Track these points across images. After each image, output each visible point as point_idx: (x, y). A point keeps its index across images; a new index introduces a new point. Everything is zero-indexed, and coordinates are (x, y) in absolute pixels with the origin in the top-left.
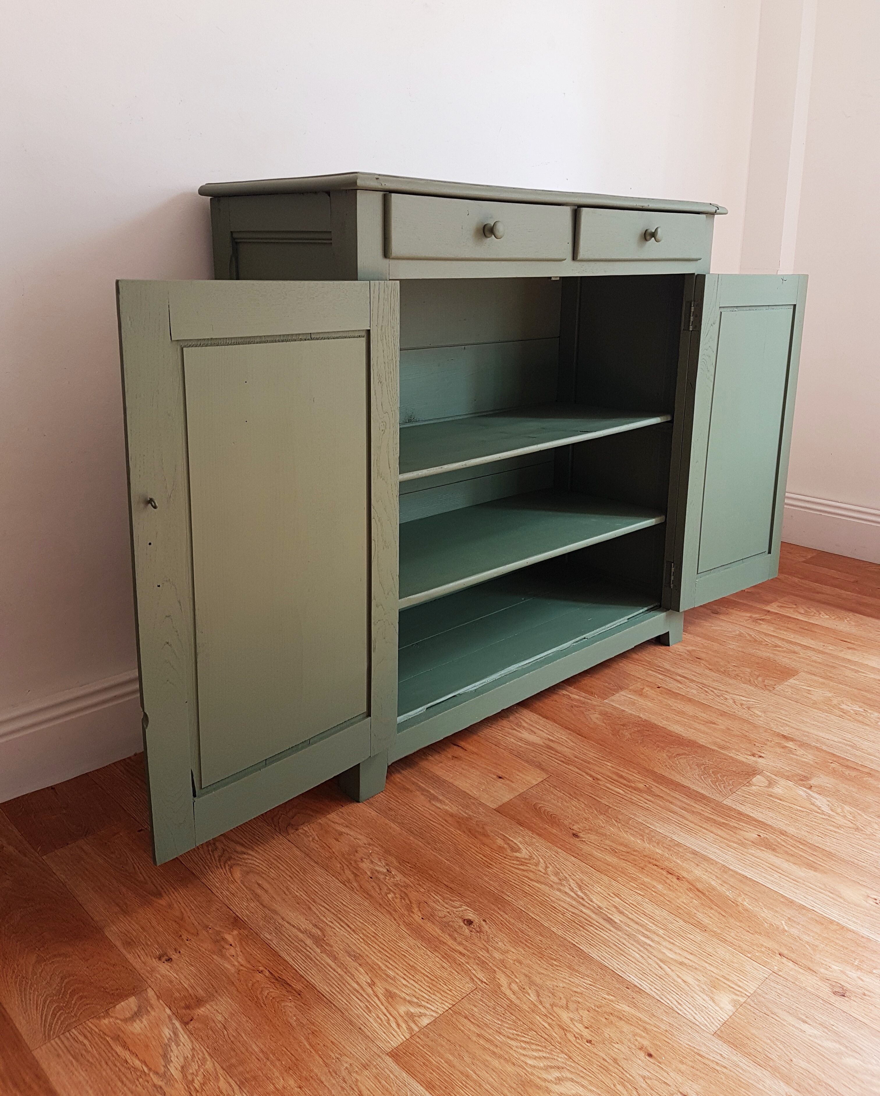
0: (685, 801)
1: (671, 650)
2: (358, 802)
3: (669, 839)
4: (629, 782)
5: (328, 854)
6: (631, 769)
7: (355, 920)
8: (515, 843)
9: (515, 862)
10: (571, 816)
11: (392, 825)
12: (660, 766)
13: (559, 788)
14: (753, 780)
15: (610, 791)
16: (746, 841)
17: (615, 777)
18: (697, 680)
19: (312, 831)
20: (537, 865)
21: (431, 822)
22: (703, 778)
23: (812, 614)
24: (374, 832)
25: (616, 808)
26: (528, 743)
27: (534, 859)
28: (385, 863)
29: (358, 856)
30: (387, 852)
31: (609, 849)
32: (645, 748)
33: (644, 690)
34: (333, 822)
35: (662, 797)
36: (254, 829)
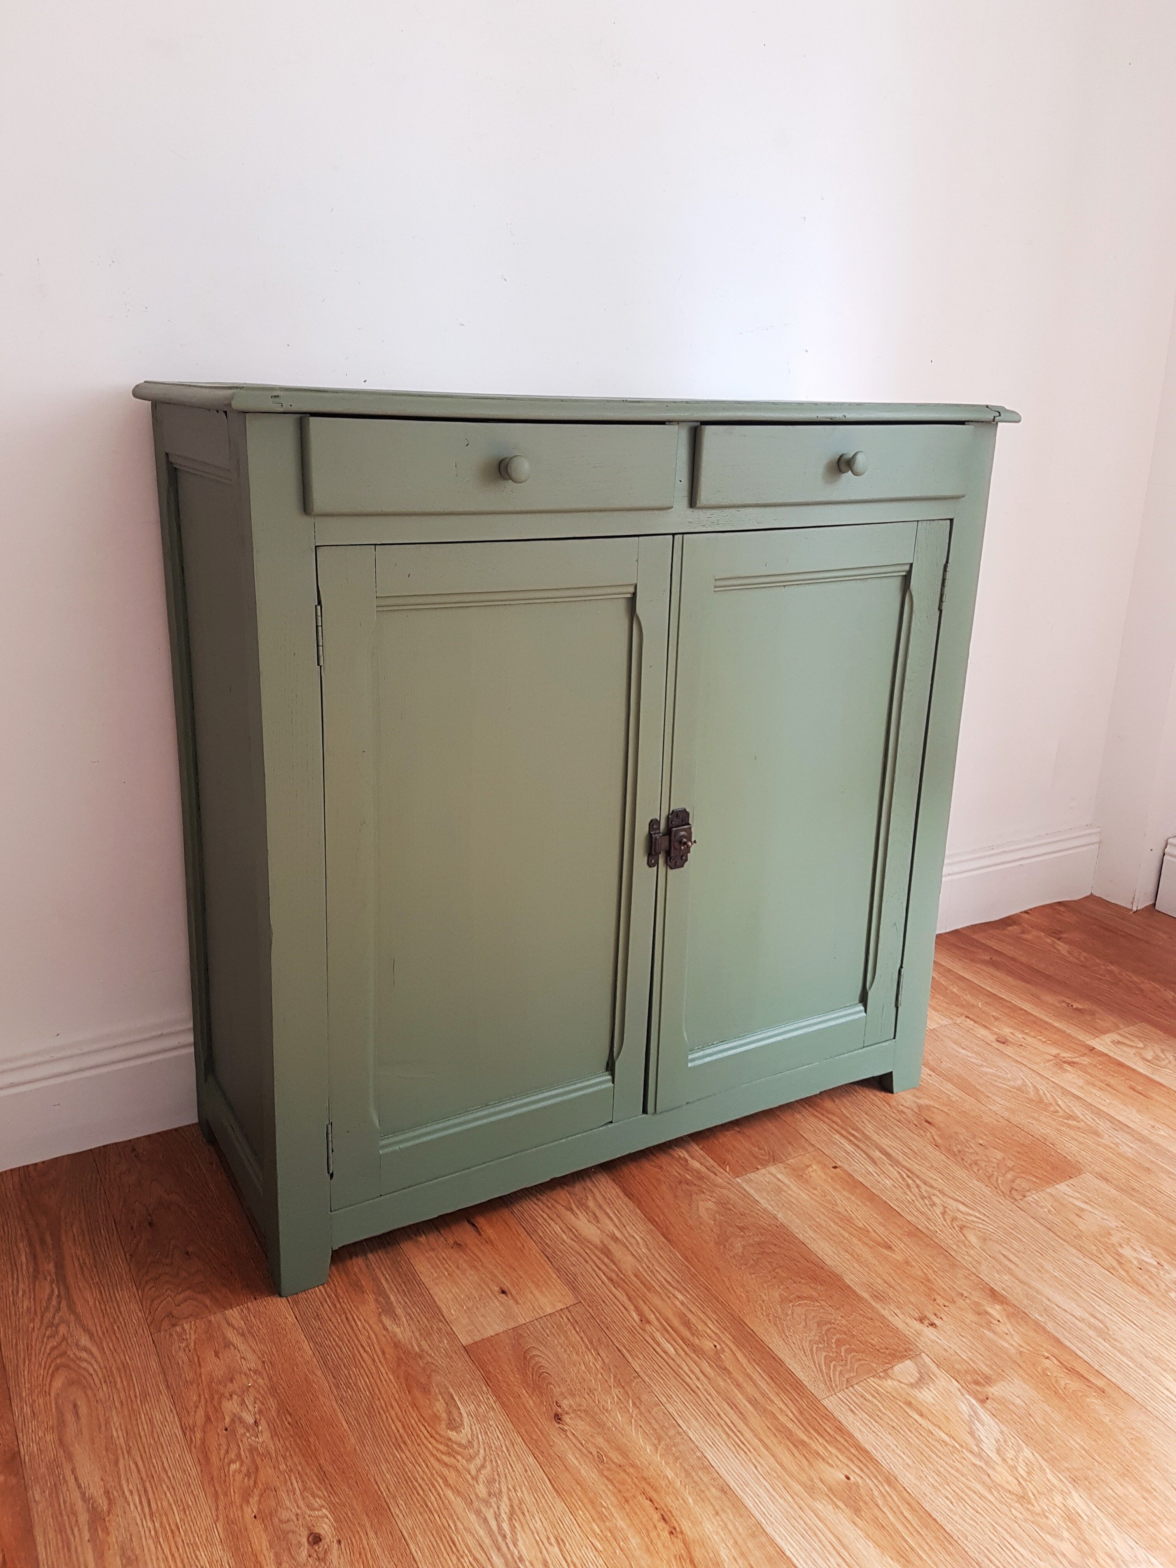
0: (763, 1385)
1: (894, 1103)
2: (281, 1296)
3: (699, 1454)
4: (693, 1335)
5: (190, 1376)
6: (709, 1312)
7: (163, 1497)
8: (461, 1414)
9: (441, 1447)
10: (572, 1380)
11: (305, 1346)
12: (759, 1314)
13: (580, 1328)
14: (896, 1368)
15: (655, 1346)
16: (821, 1485)
17: (676, 1323)
18: (904, 1163)
19: (192, 1332)
20: (470, 1459)
21: (362, 1351)
22: (814, 1349)
23: (1164, 1063)
24: (274, 1351)
25: (647, 1379)
26: (578, 1238)
27: (473, 1447)
28: (259, 1407)
29: (231, 1387)
30: (273, 1390)
31: (595, 1453)
32: (753, 1276)
33: (810, 1169)
34: (228, 1323)
35: (729, 1373)
36: (121, 1312)
